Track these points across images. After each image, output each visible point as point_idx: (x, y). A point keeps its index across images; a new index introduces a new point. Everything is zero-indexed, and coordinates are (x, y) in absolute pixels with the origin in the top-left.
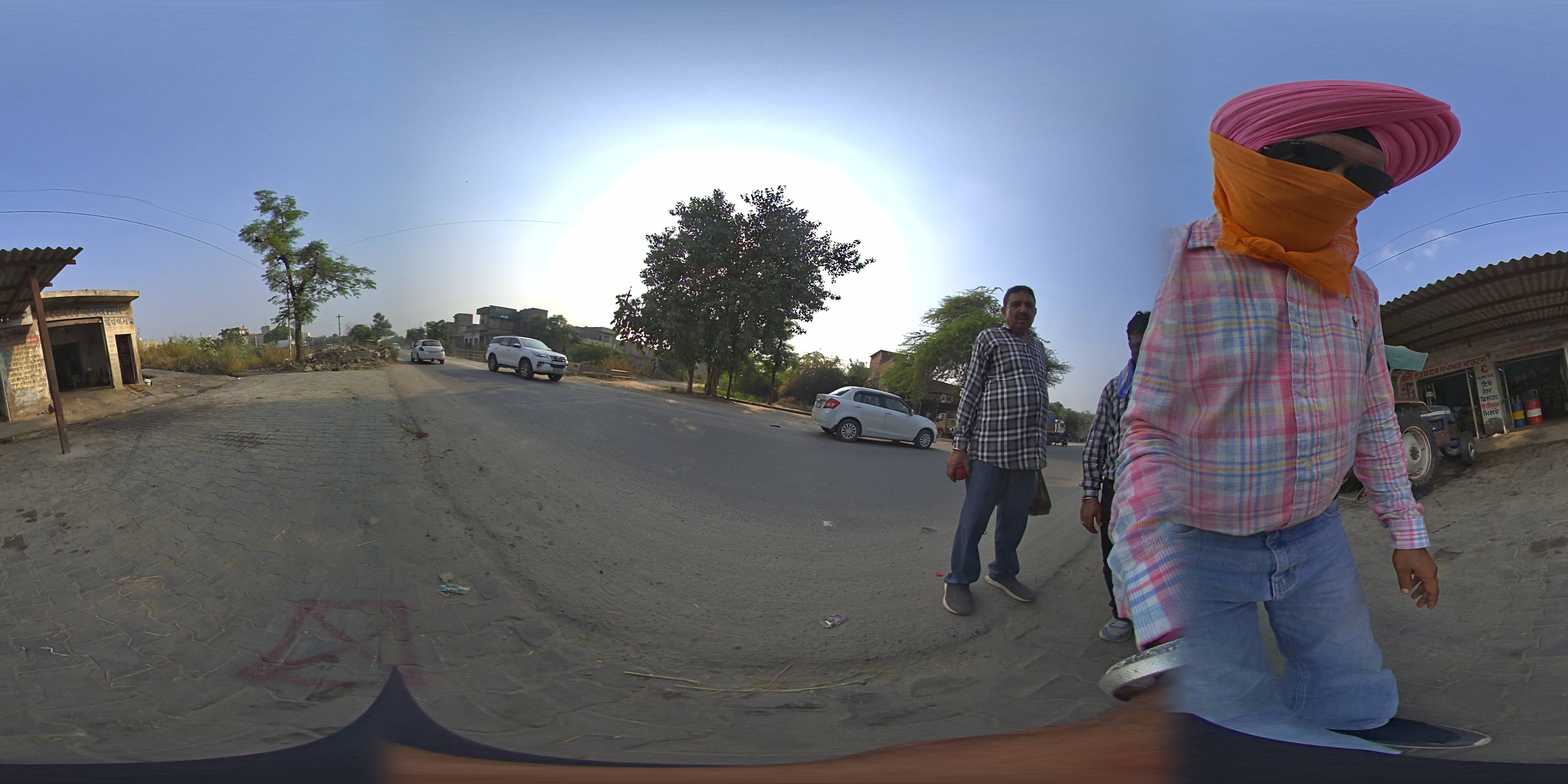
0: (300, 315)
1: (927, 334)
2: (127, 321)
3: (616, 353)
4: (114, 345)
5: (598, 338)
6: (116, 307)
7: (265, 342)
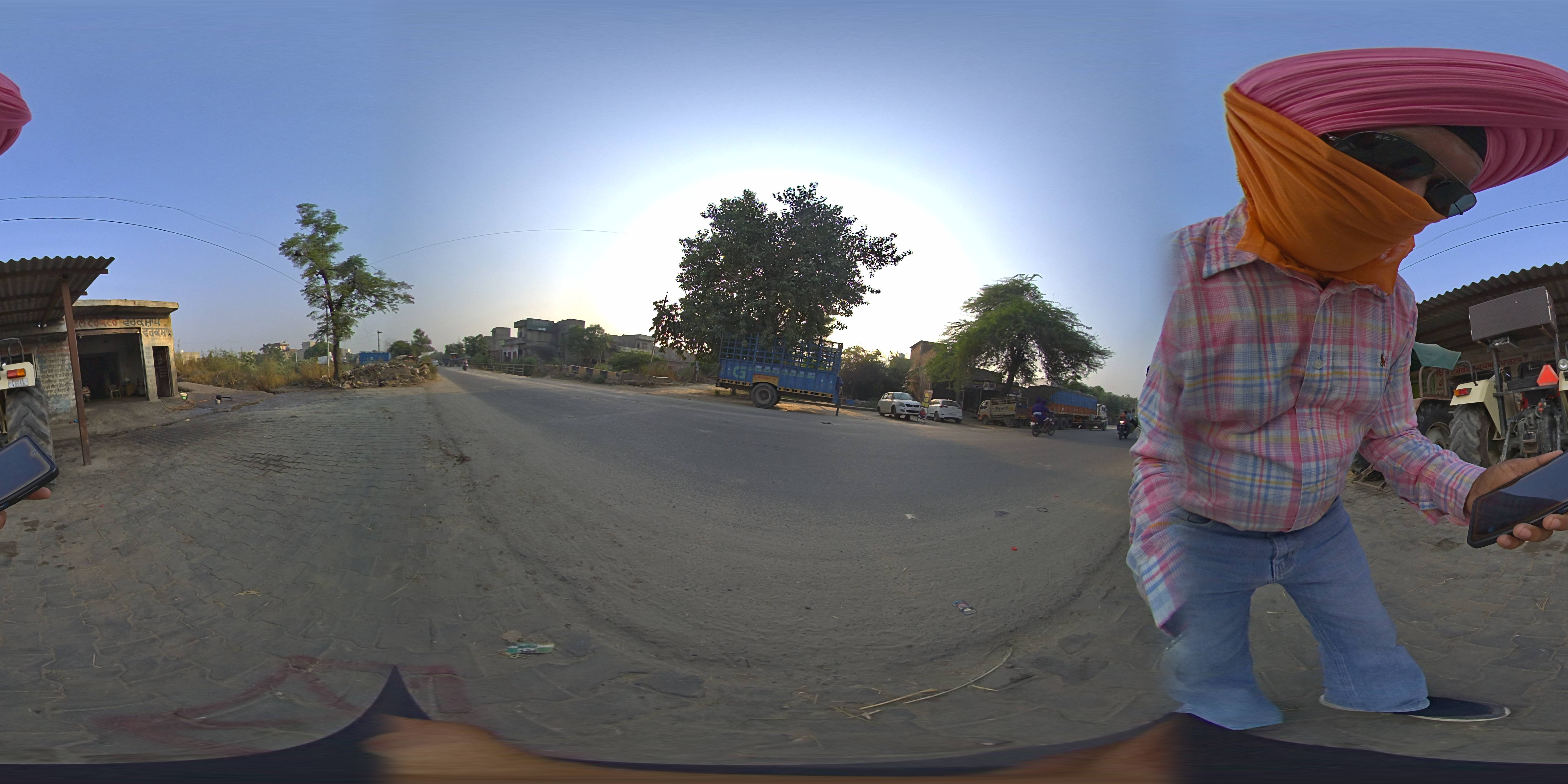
0: (338, 331)
1: (968, 323)
2: (165, 333)
3: (656, 360)
4: (151, 357)
5: (636, 345)
6: (155, 318)
7: (305, 358)
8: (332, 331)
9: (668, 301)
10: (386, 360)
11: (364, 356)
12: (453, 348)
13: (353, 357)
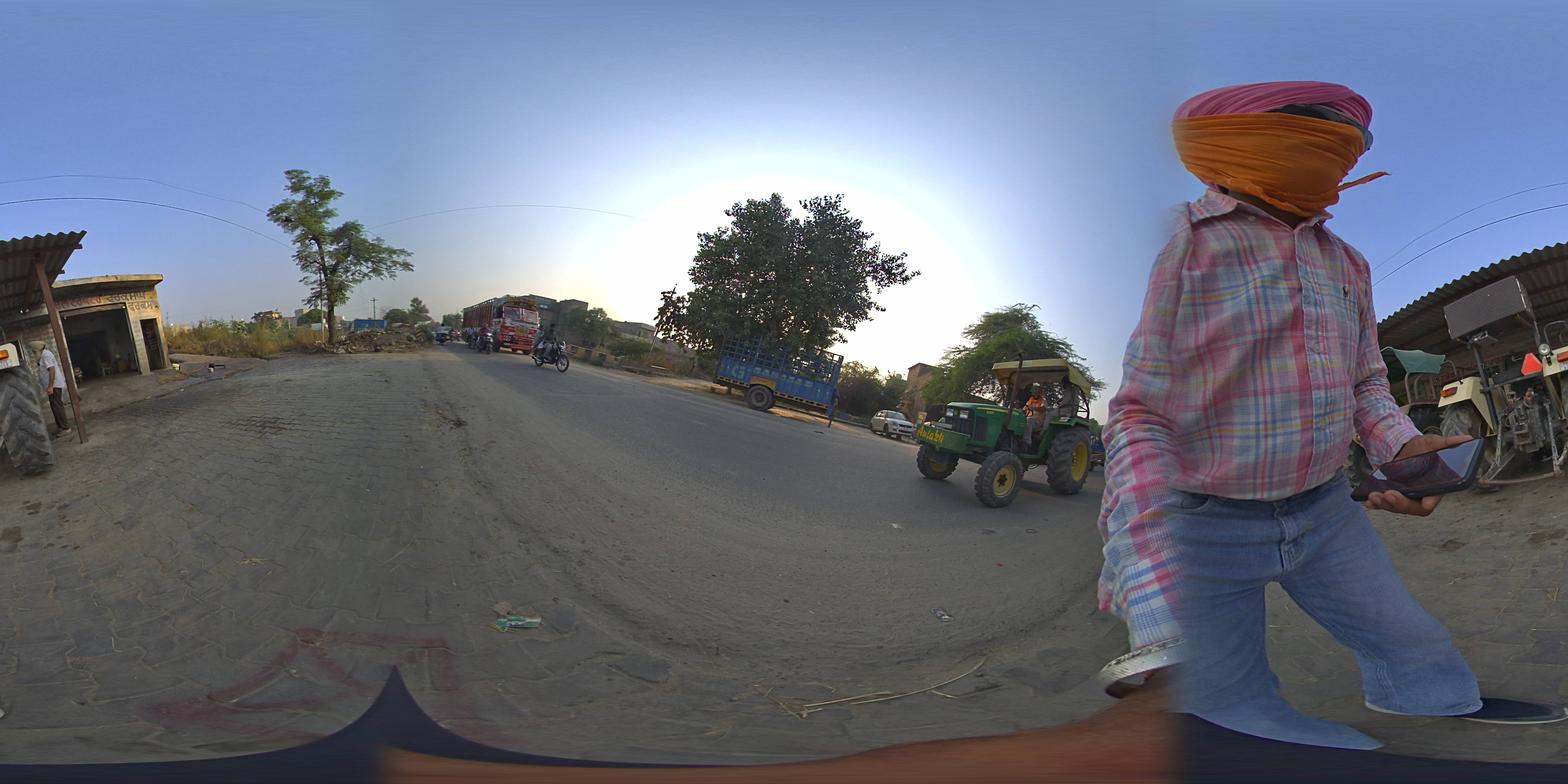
0: (333, 297)
1: (966, 349)
2: (151, 305)
3: (656, 349)
4: (139, 331)
5: (637, 333)
6: (140, 292)
7: (298, 325)
8: (326, 296)
9: (675, 293)
10: (382, 327)
11: (358, 323)
12: (451, 319)
13: (348, 325)
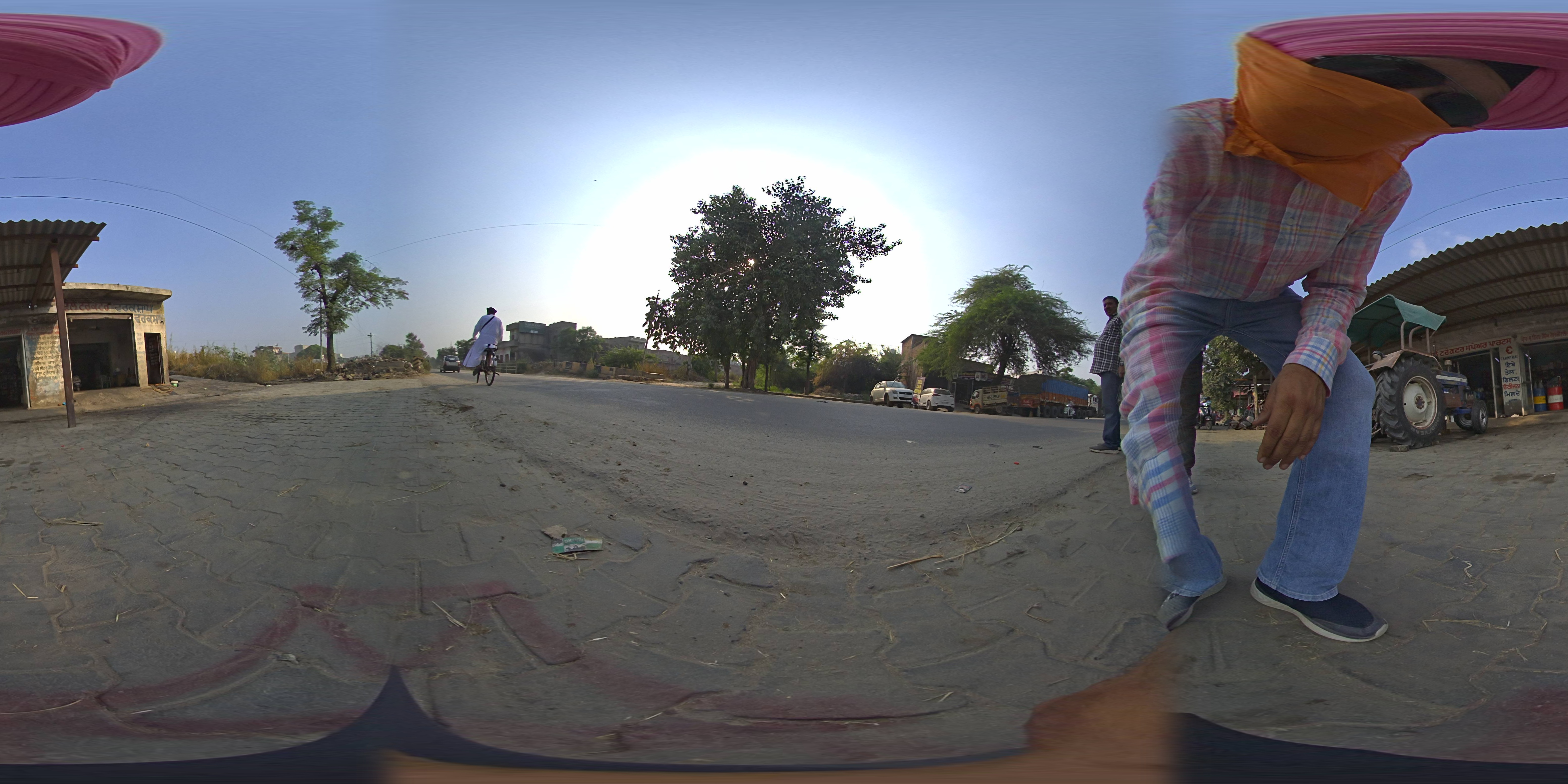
0: (332, 324)
1: (958, 314)
2: (157, 320)
3: (649, 357)
4: (142, 344)
5: (630, 347)
6: (147, 305)
7: (298, 358)
8: (325, 323)
9: (659, 299)
